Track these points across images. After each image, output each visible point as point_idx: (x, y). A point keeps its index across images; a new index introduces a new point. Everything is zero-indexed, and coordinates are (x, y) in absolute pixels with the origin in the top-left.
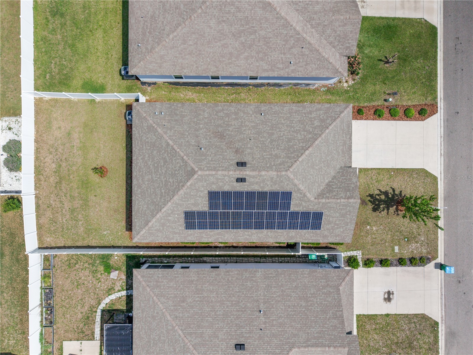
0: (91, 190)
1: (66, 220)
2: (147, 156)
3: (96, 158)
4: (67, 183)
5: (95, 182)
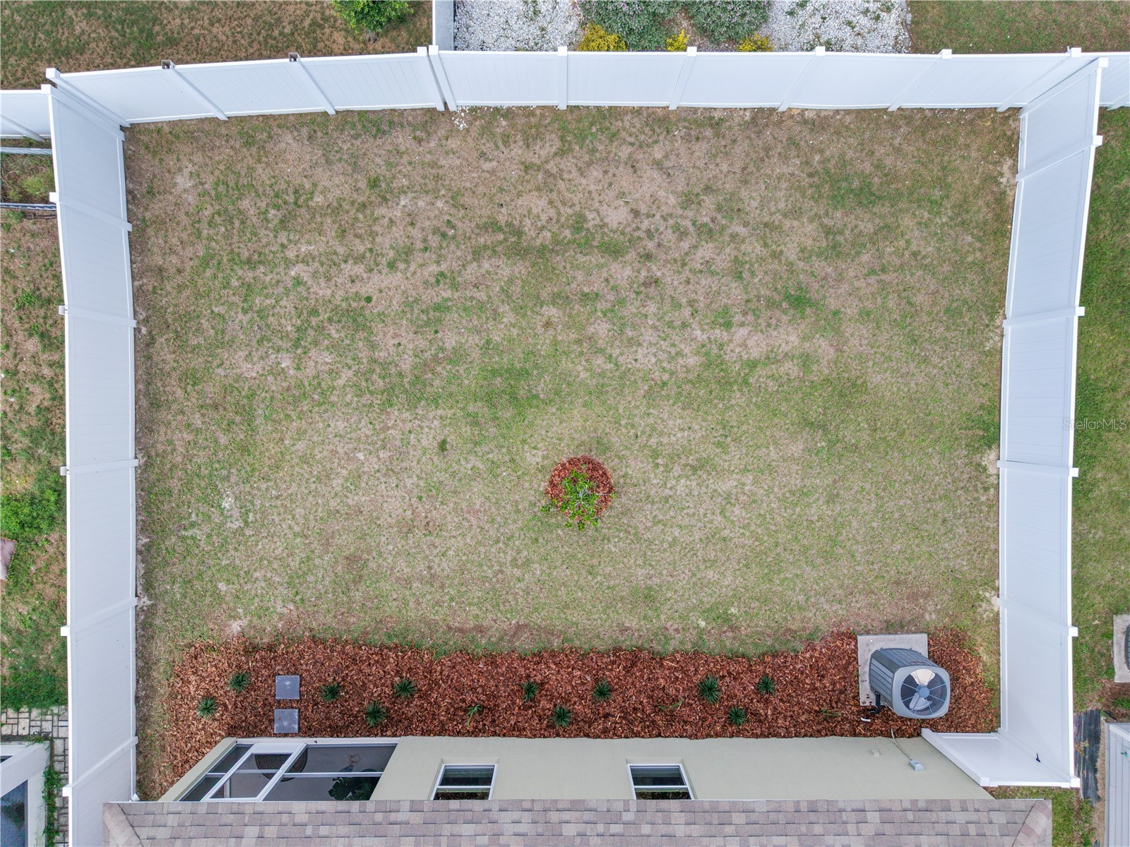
0: (475, 423)
1: (298, 281)
3: (655, 454)
4: (516, 289)
5: (524, 441)
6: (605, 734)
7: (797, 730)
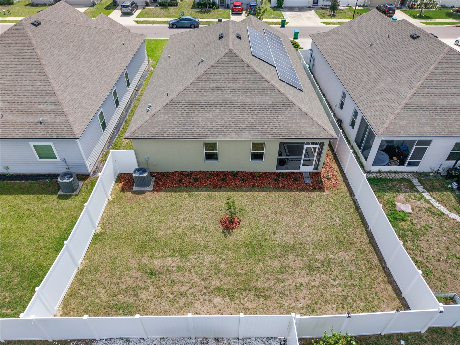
0: (265, 239)
2: (207, 115)
5: (249, 234)
6: (223, 172)
7: (173, 173)
